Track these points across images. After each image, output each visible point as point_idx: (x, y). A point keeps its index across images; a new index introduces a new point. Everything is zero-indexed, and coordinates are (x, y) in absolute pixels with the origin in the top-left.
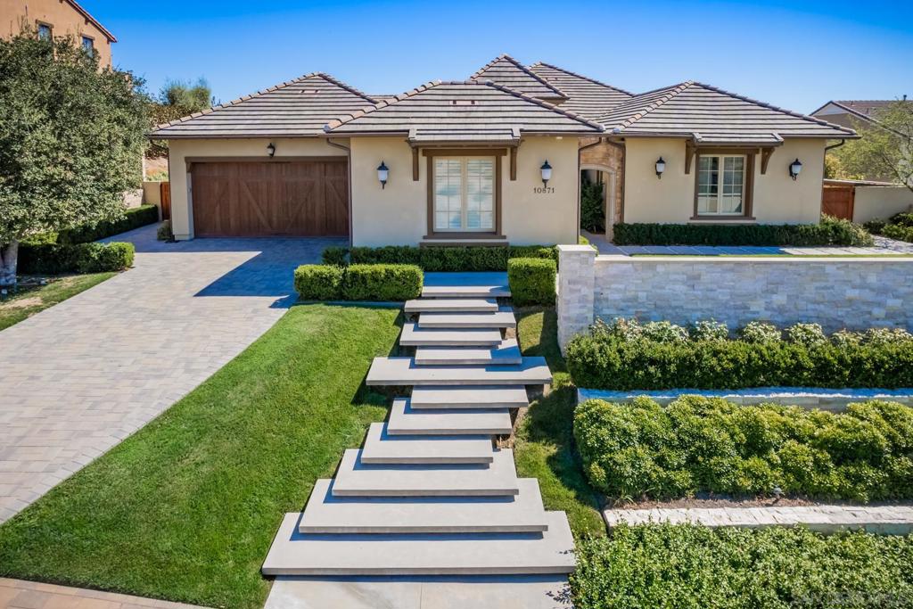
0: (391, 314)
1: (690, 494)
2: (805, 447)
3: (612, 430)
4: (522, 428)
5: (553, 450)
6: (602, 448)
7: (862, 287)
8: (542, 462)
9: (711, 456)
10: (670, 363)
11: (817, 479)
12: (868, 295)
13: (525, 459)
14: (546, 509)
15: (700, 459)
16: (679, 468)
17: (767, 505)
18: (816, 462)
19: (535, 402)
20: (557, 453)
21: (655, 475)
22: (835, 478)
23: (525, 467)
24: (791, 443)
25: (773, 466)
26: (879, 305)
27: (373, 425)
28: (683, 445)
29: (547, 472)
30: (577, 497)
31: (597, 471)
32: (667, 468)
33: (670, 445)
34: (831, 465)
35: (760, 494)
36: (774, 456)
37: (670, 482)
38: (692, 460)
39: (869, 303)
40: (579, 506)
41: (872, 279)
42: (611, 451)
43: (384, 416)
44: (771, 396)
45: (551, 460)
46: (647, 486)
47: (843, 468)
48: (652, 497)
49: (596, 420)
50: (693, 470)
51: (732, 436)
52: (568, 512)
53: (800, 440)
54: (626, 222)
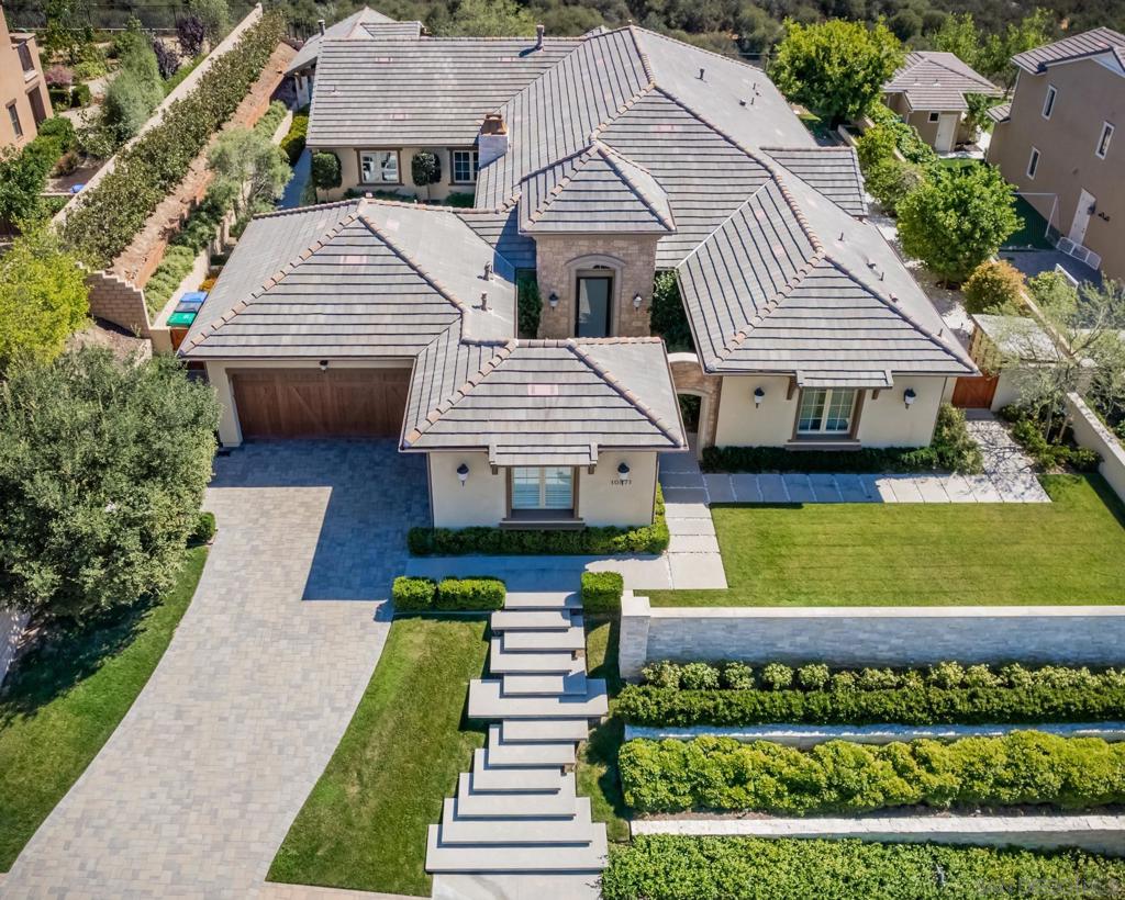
0: (480, 626)
1: (690, 810)
2: (773, 780)
3: (642, 771)
4: (583, 752)
5: (604, 770)
6: (634, 783)
7: (872, 632)
8: (595, 782)
9: (707, 787)
10: (694, 714)
11: (775, 802)
12: (876, 637)
13: (582, 778)
14: (593, 822)
15: (699, 789)
16: (684, 794)
17: (739, 818)
18: (777, 792)
19: (595, 729)
20: (607, 774)
21: (667, 800)
22: (786, 802)
23: (582, 788)
24: (766, 777)
25: (748, 792)
26: (884, 643)
27: (477, 750)
28: (689, 780)
29: (598, 792)
30: (615, 812)
31: (630, 800)
32: (675, 794)
33: (680, 780)
34: (786, 794)
35: (736, 810)
36: (751, 787)
37: (676, 803)
38: (694, 789)
39: (875, 642)
40: (615, 819)
41: (881, 627)
42: (640, 786)
43: (483, 741)
44: (766, 735)
45: (602, 780)
46: (661, 806)
47: (793, 796)
48: (664, 811)
49: (632, 762)
50: (694, 795)
51: (724, 774)
52: (607, 823)
53: (772, 775)
54: (717, 444)
